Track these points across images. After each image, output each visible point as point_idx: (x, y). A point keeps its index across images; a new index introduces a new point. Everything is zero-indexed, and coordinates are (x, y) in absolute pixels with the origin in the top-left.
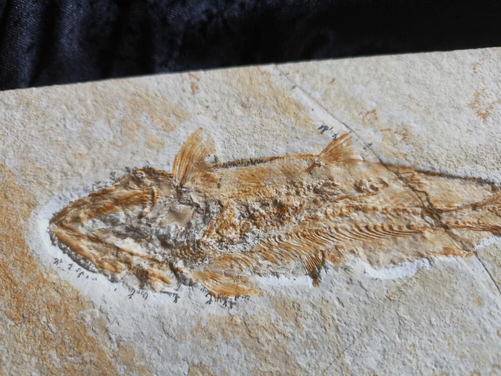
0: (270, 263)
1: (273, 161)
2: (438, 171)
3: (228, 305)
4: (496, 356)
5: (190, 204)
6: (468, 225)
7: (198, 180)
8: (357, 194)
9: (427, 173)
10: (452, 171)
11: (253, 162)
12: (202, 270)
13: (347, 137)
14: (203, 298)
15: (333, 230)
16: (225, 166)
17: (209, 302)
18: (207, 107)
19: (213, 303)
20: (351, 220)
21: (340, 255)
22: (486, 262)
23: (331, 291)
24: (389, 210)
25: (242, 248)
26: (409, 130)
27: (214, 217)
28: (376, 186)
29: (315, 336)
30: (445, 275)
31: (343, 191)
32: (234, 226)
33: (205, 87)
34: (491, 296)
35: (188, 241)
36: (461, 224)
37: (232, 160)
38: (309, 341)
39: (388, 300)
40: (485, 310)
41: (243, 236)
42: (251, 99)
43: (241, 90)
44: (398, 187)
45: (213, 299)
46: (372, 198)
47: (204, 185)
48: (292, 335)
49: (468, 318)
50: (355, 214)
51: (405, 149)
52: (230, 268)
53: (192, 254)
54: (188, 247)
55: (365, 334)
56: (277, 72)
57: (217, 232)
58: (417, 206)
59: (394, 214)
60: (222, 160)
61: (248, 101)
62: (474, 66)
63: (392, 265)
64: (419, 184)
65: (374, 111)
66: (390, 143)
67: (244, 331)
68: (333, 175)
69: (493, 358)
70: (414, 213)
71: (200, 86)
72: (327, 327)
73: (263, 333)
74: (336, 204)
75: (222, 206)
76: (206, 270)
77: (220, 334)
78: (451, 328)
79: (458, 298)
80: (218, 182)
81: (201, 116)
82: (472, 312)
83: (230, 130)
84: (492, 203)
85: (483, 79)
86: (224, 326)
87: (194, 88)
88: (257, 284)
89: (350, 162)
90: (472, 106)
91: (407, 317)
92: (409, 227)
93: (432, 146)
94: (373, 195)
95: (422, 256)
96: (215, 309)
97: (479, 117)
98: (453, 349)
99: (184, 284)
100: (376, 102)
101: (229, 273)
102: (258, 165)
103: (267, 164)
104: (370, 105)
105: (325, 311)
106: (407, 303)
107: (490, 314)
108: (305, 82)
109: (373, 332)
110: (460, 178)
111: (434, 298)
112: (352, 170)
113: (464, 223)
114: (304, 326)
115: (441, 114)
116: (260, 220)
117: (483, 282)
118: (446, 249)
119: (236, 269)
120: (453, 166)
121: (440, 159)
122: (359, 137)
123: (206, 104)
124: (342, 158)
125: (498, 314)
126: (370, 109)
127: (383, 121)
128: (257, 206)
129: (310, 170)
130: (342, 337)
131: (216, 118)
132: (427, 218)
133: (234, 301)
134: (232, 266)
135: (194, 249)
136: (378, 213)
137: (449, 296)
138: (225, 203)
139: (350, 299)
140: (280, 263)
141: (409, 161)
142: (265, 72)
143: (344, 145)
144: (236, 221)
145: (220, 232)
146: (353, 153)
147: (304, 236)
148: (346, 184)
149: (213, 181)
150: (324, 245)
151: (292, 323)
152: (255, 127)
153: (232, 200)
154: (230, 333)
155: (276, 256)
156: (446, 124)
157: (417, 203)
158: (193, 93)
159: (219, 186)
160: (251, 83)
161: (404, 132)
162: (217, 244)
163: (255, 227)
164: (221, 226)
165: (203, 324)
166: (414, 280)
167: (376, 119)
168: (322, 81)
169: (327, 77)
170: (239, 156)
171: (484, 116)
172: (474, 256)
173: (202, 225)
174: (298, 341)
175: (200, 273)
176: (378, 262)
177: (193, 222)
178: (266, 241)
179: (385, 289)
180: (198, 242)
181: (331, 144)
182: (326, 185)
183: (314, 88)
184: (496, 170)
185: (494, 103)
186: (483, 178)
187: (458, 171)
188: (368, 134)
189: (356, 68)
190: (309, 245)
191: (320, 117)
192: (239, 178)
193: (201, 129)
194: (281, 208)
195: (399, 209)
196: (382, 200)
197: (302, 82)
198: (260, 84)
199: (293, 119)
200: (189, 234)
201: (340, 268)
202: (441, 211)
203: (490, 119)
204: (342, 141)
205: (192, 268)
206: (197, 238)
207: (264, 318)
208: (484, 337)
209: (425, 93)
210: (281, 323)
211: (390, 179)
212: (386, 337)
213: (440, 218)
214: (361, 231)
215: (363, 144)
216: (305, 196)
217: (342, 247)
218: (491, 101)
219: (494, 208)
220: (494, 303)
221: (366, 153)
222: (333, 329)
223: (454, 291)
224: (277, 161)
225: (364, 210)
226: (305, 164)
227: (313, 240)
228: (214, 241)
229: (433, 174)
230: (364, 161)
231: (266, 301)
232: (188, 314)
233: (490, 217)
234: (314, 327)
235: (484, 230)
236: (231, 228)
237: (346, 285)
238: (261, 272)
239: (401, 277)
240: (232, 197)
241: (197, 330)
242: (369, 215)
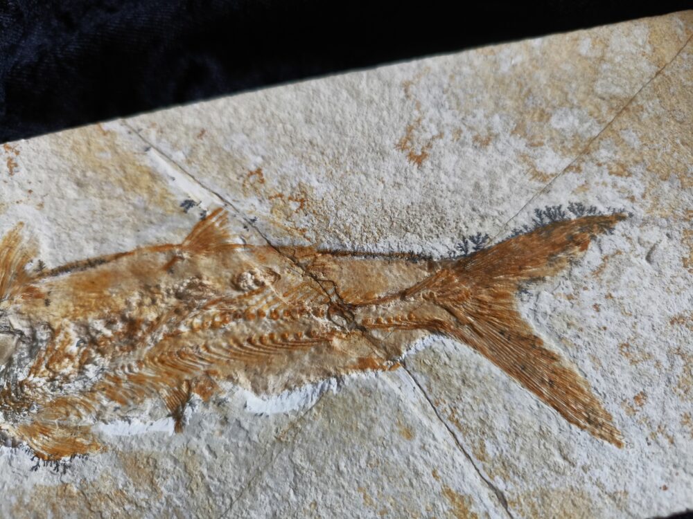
0: (117, 405)
1: (120, 260)
2: (349, 248)
3: (61, 469)
4: (430, 507)
5: (10, 332)
6: (394, 322)
7: (18, 298)
8: (235, 294)
9: (335, 253)
10: (368, 247)
11: (91, 263)
12: (29, 423)
13: (221, 214)
14: (27, 461)
15: (202, 350)
16: (54, 273)
17: (35, 468)
18: (30, 191)
19: (40, 470)
20: (227, 333)
21: (213, 384)
22: (418, 376)
23: (199, 437)
24: (281, 312)
25: (81, 387)
26: (309, 193)
27: (43, 346)
28: (261, 279)
29: (178, 503)
30: (360, 399)
31: (216, 292)
32: (70, 357)
33: (27, 162)
34: (425, 422)
35: (8, 384)
36: (384, 321)
38: (170, 510)
39: (277, 444)
40: (417, 443)
41: (81, 369)
42: (89, 174)
43: (75, 161)
44: (294, 277)
45: (41, 463)
46: (257, 298)
47: (27, 303)
48: (147, 503)
49: (391, 458)
50: (233, 324)
51: (302, 221)
52: (64, 416)
53: (14, 402)
54: (9, 393)
55: (247, 492)
56: (123, 130)
57: (47, 367)
58: (321, 303)
59: (289, 318)
60: (50, 266)
61: (85, 176)
62: (406, 86)
63: (287, 391)
64: (324, 269)
65: (259, 171)
66: (283, 215)
67: (82, 504)
68: (201, 270)
69: (427, 510)
70: (316, 313)
71: (19, 162)
72: (194, 487)
73: (107, 505)
74: (206, 312)
75: (53, 330)
76: (34, 422)
77: (49, 512)
78: (368, 473)
79: (378, 431)
80: (46, 297)
81: (21, 205)
82: (398, 448)
83: (60, 221)
84: (428, 287)
85: (418, 105)
86: (54, 500)
87: (12, 166)
88: (100, 434)
89: (224, 249)
90: (401, 146)
91: (306, 465)
92: (308, 334)
93: (341, 213)
94: (258, 293)
95: (329, 374)
96: (44, 477)
97: (412, 163)
98: (371, 504)
99: (6, 445)
100: (263, 157)
101: (65, 423)
102: (100, 268)
103: (111, 264)
104: (253, 162)
105: (190, 466)
106: (304, 444)
107: (423, 448)
108: (164, 140)
109: (258, 489)
110: (381, 254)
111: (344, 434)
112: (228, 261)
113: (389, 320)
114: (163, 489)
115: (356, 164)
116: (105, 344)
117: (414, 404)
118: (361, 360)
119: (73, 417)
120: (371, 240)
121: (353, 232)
122: (237, 211)
123: (29, 187)
124: (213, 245)
125: (436, 447)
126: (253, 168)
127: (272, 183)
128: (99, 325)
129: (169, 267)
130: (215, 500)
131: (41, 205)
132: (336, 318)
133: (68, 463)
134: (67, 414)
135: (17, 395)
136: (265, 319)
137: (366, 429)
138: (56, 326)
139: (225, 445)
140: (131, 403)
141: (309, 239)
142: (109, 131)
143: (217, 225)
144: (73, 349)
145: (51, 367)
146: (228, 237)
147: (162, 362)
148: (219, 282)
149: (39, 296)
150: (191, 373)
151: (147, 487)
152: (94, 212)
153: (66, 320)
154: (63, 510)
155: (125, 393)
156: (363, 177)
157: (321, 298)
158: (11, 173)
159: (47, 303)
160: (89, 150)
161: (303, 196)
162: (49, 384)
163: (99, 355)
164: (52, 360)
165: (26, 500)
166: (314, 410)
167: (262, 181)
168: (187, 134)
169: (195, 128)
170: (71, 257)
171: (419, 160)
172: (401, 368)
173: (27, 360)
174: (154, 511)
175: (25, 427)
176: (266, 388)
177: (16, 356)
178: (112, 374)
179: (274, 428)
180: (21, 384)
181: (198, 226)
182: (190, 286)
183: (175, 146)
184: (435, 239)
185: (433, 138)
186: (416, 252)
187: (379, 245)
188: (252, 206)
189: (235, 110)
190: (169, 374)
191: (184, 187)
192: (75, 288)
193: (21, 224)
194: (133, 325)
195: (294, 311)
196: (270, 298)
197: (159, 140)
198: (101, 150)
199: (146, 196)
200: (8, 374)
201: (211, 403)
202: (354, 307)
203: (427, 164)
204: (214, 220)
205: (16, 421)
206: (21, 378)
207: (108, 484)
208: (414, 482)
209: (333, 135)
210: (132, 488)
211: (282, 268)
212: (277, 495)
213: (354, 316)
214: (241, 346)
215: (243, 221)
216: (163, 305)
217: (215, 373)
218: (429, 136)
219: (431, 295)
220: (429, 431)
221: (247, 234)
222: (203, 490)
223: (372, 420)
224: (125, 259)
225: (246, 316)
226: (162, 259)
227: (174, 366)
228: (43, 380)
229: (344, 254)
230: (245, 245)
231: (111, 459)
232: (6, 488)
233: (427, 308)
234: (176, 490)
235: (416, 327)
236: (67, 360)
237: (219, 426)
238: (107, 417)
239: (297, 408)
240: (65, 316)
241: (18, 509)
242: (252, 323)
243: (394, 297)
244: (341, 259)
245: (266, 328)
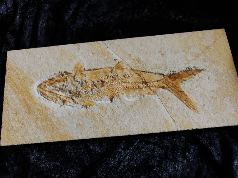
0: (99, 97)
1: (101, 69)
2: (148, 71)
3: (87, 108)
4: (160, 121)
5: (77, 82)
6: (155, 86)
7: (79, 75)
8: (124, 78)
9: (145, 72)
10: (152, 71)
11: (95, 69)
12: (80, 99)
13: (122, 62)
14: (81, 107)
15: (117, 88)
16: (87, 71)
17: (82, 108)
18: (82, 54)
19: (83, 108)
20: (122, 85)
21: (119, 95)
22: (159, 96)
23: (116, 104)
24: (133, 82)
25: (92, 93)
26: (140, 60)
27: (84, 85)
28: (129, 76)
29: (111, 116)
30: (148, 100)
31: (120, 77)
32: (89, 87)
33: (82, 48)
34: (160, 105)
35: (76, 92)
36: (153, 86)
37: (89, 69)
38: (109, 118)
39: (131, 107)
40: (158, 109)
41: (92, 90)
42: (95, 52)
43: (92, 49)
44: (136, 76)
45: (83, 107)
46: (128, 79)
47: (81, 76)
48: (104, 116)
49: (153, 112)
50: (123, 84)
51: (138, 65)
52: (88, 99)
53: (78, 95)
54: (77, 93)
55: (124, 115)
56: (103, 43)
57: (85, 89)
58: (141, 81)
59: (135, 84)
60: (86, 69)
61: (94, 52)
62: (161, 40)
63: (133, 97)
64: (142, 75)
65: (130, 54)
66: (135, 63)
67: (91, 115)
68: (117, 73)
69: (160, 122)
70: (140, 83)
71: (80, 48)
72: (114, 114)
73: (97, 116)
74: (118, 81)
75: (86, 82)
76: (81, 99)
77: (85, 116)
78: (148, 114)
79: (151, 106)
80: (85, 75)
81: (80, 56)
82: (154, 110)
83: (89, 60)
84: (163, 80)
85: (164, 44)
86: (86, 114)
87: (79, 48)
88: (95, 102)
89: (122, 69)
90: (159, 52)
91: (136, 111)
92: (138, 87)
93: (147, 64)
94: (129, 78)
95: (142, 95)
96: (84, 109)
97: (161, 55)
98: (149, 120)
99: (75, 103)
100: (131, 52)
101: (88, 100)
102: (96, 70)
103: (99, 70)
104: (129, 52)
105: (113, 109)
106: (136, 107)
107: (159, 110)
108: (111, 46)
109: (127, 115)
110: (154, 73)
111: (144, 106)
112: (123, 72)
113: (154, 86)
114: (108, 113)
115: (150, 55)
116: (97, 86)
117: (158, 102)
118: (148, 93)
119: (90, 99)
120: (152, 70)
121: (149, 68)
122: (125, 62)
123: (82, 53)
124: (120, 68)
125: (162, 110)
126: (129, 54)
127: (133, 57)
128: (96, 82)
129: (111, 72)
130: (118, 116)
131: (85, 57)
132: (144, 84)
133: (89, 107)
134: (89, 98)
135: (78, 94)
136: (130, 83)
137: (148, 106)
138: (87, 81)
139: (121, 106)
140: (102, 97)
141: (140, 69)
142: (99, 43)
143: (121, 64)
144: (90, 86)
145: (86, 89)
146: (123, 67)
147: (109, 90)
148: (121, 75)
149: (84, 75)
150: (114, 92)
151: (105, 113)
152: (96, 59)
153: (89, 80)
154: (88, 116)
155: (101, 95)
156: (151, 58)
157: (141, 80)
158: (78, 50)
159: (85, 76)
160: (95, 47)
161: (139, 60)
162: (85, 92)
163: (95, 88)
164: (86, 88)
165: (80, 113)
166: (139, 101)
167: (131, 56)
168: (116, 46)
169: (117, 44)
170: (91, 68)
171: (163, 55)
172: (156, 95)
173: (81, 87)
174: (106, 117)
175: (80, 100)
176: (129, 96)
177: (78, 87)
178: (98, 91)
179: (131, 104)
180: (79, 92)
181: (117, 64)
182: (115, 76)
183: (113, 48)
184: (165, 71)
185: (166, 51)
186: (161, 73)
187: (154, 71)
188: (128, 61)
189: (126, 42)
190: (110, 92)
191: (115, 56)
192: (91, 74)
193: (80, 60)
194: (103, 82)
195: (136, 82)
196: (131, 79)
197: (110, 46)
198: (98, 47)
199: (107, 57)
200: (77, 90)
201: (118, 98)
202: (148, 82)
203: (164, 56)
204: (121, 63)
205: (78, 99)
206: (79, 91)
207: (97, 112)
208: (157, 116)
209: (146, 48)
210: (102, 113)
211: (134, 74)
212: (130, 116)
213: (147, 84)
214: (125, 88)
215: (126, 64)
216: (109, 79)
217: (119, 93)
218: (165, 51)
219: (163, 81)
220: (161, 107)
221: (127, 67)
222: (116, 114)
223: (150, 104)
224: (102, 69)
225: (126, 82)
226: (110, 70)
227: (111, 91)
228: (84, 91)
229: (146, 72)
230: (127, 69)
231: (98, 107)
232: (76, 111)
233: (162, 84)
234: (110, 114)
235: (160, 87)
236: (89, 88)
237: (120, 102)
238: (97, 100)
239: (135, 100)
240: (89, 79)
241: (78, 115)
242: (127, 84)
243: (156, 81)
244: (146, 73)
245: (130, 85)
